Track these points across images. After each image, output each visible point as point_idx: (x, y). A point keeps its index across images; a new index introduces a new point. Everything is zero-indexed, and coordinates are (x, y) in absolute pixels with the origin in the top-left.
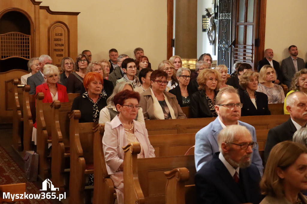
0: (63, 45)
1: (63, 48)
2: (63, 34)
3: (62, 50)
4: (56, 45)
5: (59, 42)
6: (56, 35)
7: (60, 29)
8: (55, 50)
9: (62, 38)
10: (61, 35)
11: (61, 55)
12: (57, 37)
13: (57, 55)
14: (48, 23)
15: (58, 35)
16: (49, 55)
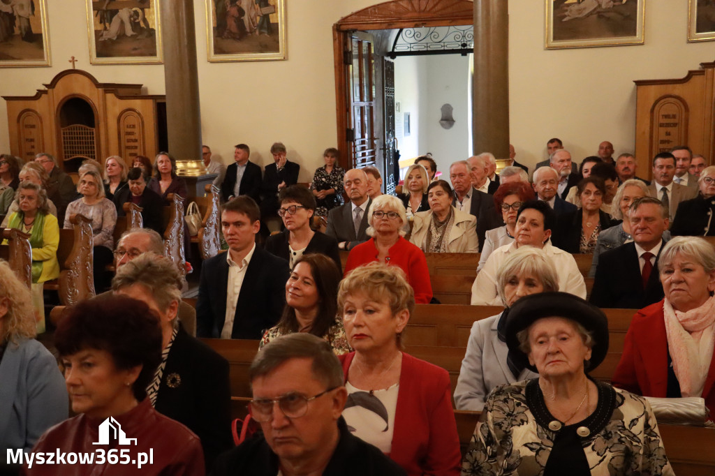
0: (136, 141)
1: (136, 144)
2: (136, 126)
3: (136, 147)
4: (129, 141)
5: (132, 137)
6: (127, 127)
7: (132, 119)
8: (128, 147)
9: (136, 130)
10: (134, 126)
11: (135, 155)
12: (129, 130)
13: (131, 155)
14: (117, 111)
15: (130, 127)
16: (120, 154)
